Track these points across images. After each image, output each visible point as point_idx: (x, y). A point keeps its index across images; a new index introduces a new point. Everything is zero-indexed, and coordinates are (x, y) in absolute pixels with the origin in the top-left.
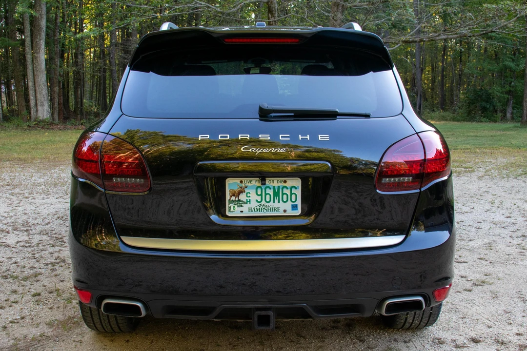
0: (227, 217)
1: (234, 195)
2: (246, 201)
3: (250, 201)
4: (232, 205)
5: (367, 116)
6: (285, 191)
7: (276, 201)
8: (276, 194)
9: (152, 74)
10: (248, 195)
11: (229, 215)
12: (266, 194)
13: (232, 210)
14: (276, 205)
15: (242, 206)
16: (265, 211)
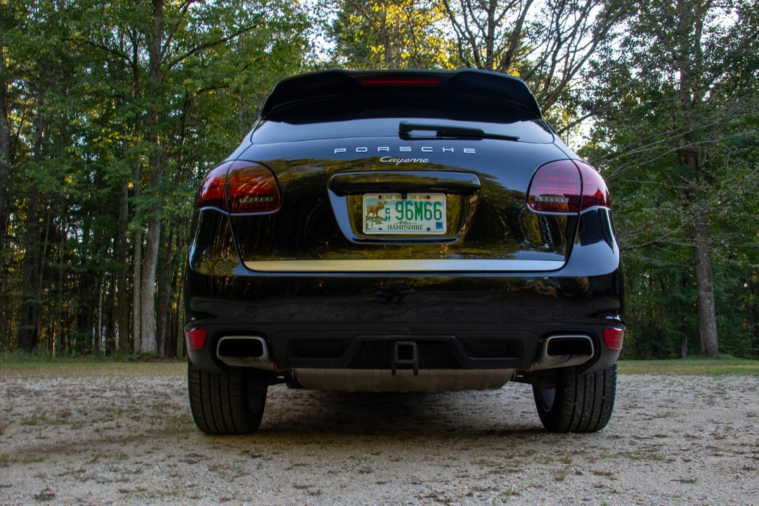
0: (365, 234)
1: (372, 211)
2: (384, 217)
3: (389, 218)
4: (370, 223)
5: (515, 139)
6: (428, 207)
7: (419, 218)
8: (418, 211)
9: (282, 124)
10: (388, 211)
11: (367, 233)
12: (407, 211)
13: (370, 227)
14: (419, 222)
15: (380, 223)
16: (406, 229)
